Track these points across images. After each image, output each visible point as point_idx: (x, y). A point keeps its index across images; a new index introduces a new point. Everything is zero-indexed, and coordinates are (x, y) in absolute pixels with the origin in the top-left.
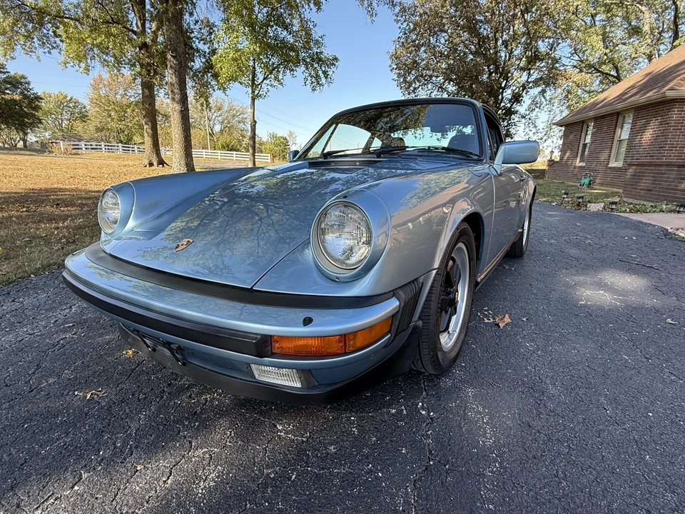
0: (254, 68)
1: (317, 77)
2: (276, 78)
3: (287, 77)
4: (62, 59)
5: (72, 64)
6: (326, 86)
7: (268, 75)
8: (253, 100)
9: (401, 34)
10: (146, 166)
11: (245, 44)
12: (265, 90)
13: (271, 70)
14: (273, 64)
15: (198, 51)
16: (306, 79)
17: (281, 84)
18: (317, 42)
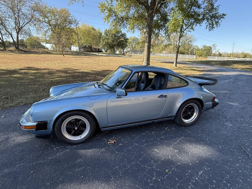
0: (182, 25)
1: (213, 24)
2: (192, 28)
6: (216, 28)
7: (188, 27)
8: (180, 38)
11: (180, 17)
12: (185, 33)
14: (191, 22)
16: (207, 26)
17: (193, 30)
18: (216, 9)
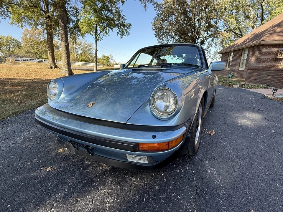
0: (96, 28)
1: (123, 32)
2: (106, 32)
3: (110, 32)
4: (11, 21)
5: (15, 24)
6: (126, 36)
7: (102, 31)
8: (96, 41)
9: (157, 15)
10: (49, 69)
11: (93, 18)
12: (101, 37)
13: (103, 29)
14: (104, 26)
15: (71, 20)
16: (118, 33)
17: (108, 35)
18: (123, 18)
